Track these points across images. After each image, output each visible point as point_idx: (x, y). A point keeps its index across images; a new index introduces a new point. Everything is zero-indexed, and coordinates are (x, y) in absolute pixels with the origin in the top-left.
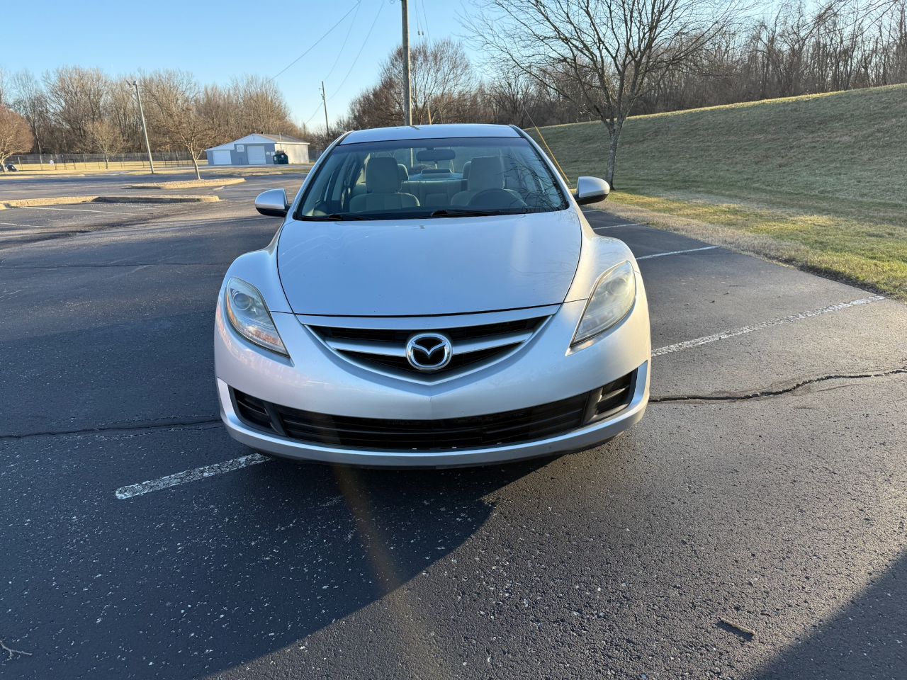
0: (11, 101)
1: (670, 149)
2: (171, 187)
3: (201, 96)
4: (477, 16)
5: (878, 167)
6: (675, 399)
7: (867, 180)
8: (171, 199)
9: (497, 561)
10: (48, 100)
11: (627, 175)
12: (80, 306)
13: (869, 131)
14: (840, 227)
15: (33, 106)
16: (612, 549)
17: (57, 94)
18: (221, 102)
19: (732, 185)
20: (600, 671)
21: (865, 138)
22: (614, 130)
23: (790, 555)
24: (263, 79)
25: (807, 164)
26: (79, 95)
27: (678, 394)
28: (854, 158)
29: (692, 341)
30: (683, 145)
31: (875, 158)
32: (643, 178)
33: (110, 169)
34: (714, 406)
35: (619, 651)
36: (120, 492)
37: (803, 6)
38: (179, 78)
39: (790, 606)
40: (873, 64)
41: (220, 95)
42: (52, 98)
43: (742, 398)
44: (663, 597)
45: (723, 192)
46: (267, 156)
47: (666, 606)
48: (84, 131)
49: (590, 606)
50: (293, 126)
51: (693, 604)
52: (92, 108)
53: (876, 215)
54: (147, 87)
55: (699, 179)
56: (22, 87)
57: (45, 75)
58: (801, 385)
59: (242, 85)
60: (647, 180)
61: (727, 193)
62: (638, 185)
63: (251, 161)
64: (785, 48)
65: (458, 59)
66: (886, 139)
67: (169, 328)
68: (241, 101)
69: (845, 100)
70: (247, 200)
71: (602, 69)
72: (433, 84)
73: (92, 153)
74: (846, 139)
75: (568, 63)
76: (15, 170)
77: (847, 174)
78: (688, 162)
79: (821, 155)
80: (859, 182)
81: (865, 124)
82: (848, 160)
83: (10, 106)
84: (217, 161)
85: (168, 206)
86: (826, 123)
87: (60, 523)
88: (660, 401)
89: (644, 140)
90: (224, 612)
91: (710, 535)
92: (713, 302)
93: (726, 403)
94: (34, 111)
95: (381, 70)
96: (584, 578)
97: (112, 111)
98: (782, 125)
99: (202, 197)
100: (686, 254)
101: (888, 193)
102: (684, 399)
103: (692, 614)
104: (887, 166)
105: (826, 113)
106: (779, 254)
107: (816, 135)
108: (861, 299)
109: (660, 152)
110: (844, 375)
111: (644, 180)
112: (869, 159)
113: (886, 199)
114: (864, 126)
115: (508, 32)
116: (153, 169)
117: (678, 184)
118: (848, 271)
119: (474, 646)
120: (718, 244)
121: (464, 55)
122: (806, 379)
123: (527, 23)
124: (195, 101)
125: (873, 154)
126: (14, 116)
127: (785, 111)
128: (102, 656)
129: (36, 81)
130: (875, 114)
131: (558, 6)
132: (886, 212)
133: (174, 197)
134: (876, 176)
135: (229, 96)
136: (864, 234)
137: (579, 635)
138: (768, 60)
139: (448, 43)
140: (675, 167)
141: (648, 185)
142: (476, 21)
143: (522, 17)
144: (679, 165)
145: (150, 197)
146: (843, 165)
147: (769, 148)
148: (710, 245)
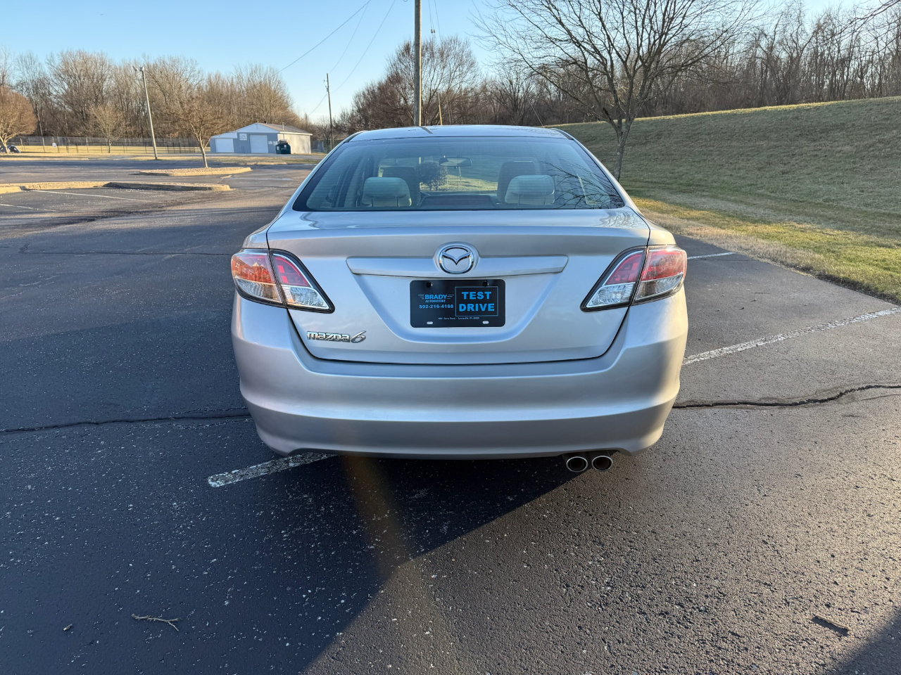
0: (14, 82)
1: (673, 152)
2: (179, 174)
3: (204, 84)
4: (491, 17)
5: (880, 177)
6: (727, 404)
7: (870, 190)
8: (182, 187)
9: (592, 557)
10: (51, 82)
11: (630, 177)
12: (119, 293)
13: (870, 142)
14: (848, 236)
15: (36, 88)
16: (699, 547)
17: (60, 76)
18: (224, 90)
19: (737, 191)
20: (712, 661)
21: (867, 148)
22: (622, 133)
23: (867, 557)
24: (267, 68)
25: (809, 172)
26: (82, 78)
27: (728, 399)
28: (856, 168)
29: (732, 348)
30: (685, 148)
31: (876, 169)
32: (647, 180)
33: (112, 153)
34: (765, 412)
35: (726, 642)
36: (213, 480)
37: (802, 15)
38: (183, 65)
39: (876, 604)
40: (868, 74)
41: (223, 83)
42: (55, 81)
43: (791, 405)
44: (757, 593)
45: (729, 197)
46: (269, 145)
47: (762, 602)
48: (87, 115)
49: (690, 601)
50: (295, 116)
51: (786, 601)
52: (95, 92)
53: (882, 225)
54: (151, 73)
55: (703, 183)
56: (25, 69)
57: (49, 58)
58: (844, 394)
59: (245, 75)
60: (652, 182)
61: (732, 198)
62: (642, 187)
63: (253, 150)
64: (784, 55)
65: (464, 57)
66: (887, 150)
67: (215, 319)
68: (244, 89)
69: (846, 110)
70: (258, 191)
71: (612, 72)
72: (439, 80)
73: (94, 136)
74: (848, 148)
75: (579, 65)
76: (17, 152)
77: (849, 183)
78: (692, 165)
79: (823, 164)
80: (863, 191)
81: (866, 134)
82: (850, 170)
83: (12, 87)
84: (219, 149)
85: (180, 194)
86: (828, 132)
87: (162, 509)
88: (712, 406)
89: (646, 142)
90: (343, 598)
91: (788, 537)
92: (743, 308)
93: (776, 410)
94: (37, 93)
95: (388, 65)
96: (678, 574)
97: (115, 95)
98: (784, 133)
99: (213, 186)
100: (705, 259)
101: (891, 204)
102: (735, 404)
103: (788, 610)
104: (889, 177)
105: (827, 122)
106: (795, 262)
107: (818, 143)
108: (885, 309)
109: (663, 155)
110: (884, 385)
111: (649, 182)
112: (871, 169)
113: (890, 210)
114: (865, 136)
115: (521, 33)
116: (157, 155)
117: (683, 188)
118: (866, 282)
119: (589, 635)
120: (734, 250)
121: (470, 52)
122: (848, 388)
123: (539, 26)
124: (199, 88)
125: (875, 164)
126: (17, 97)
127: (786, 118)
128: (238, 636)
129: (40, 64)
130: (876, 125)
131: (571, 9)
132: (891, 223)
133: (186, 185)
134: (878, 186)
135: (232, 84)
136: (873, 244)
137: (686, 627)
138: (767, 67)
139: (456, 41)
140: (679, 170)
141: (652, 187)
142: (488, 22)
143: (536, 19)
144: (682, 168)
145: (161, 184)
146: (845, 174)
147: (772, 155)
148: (728, 251)
